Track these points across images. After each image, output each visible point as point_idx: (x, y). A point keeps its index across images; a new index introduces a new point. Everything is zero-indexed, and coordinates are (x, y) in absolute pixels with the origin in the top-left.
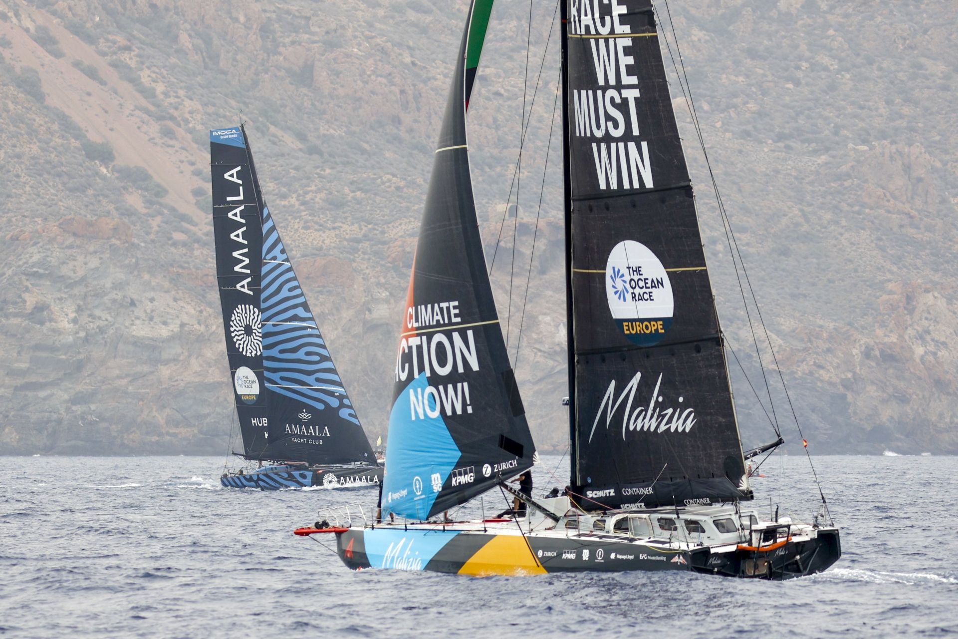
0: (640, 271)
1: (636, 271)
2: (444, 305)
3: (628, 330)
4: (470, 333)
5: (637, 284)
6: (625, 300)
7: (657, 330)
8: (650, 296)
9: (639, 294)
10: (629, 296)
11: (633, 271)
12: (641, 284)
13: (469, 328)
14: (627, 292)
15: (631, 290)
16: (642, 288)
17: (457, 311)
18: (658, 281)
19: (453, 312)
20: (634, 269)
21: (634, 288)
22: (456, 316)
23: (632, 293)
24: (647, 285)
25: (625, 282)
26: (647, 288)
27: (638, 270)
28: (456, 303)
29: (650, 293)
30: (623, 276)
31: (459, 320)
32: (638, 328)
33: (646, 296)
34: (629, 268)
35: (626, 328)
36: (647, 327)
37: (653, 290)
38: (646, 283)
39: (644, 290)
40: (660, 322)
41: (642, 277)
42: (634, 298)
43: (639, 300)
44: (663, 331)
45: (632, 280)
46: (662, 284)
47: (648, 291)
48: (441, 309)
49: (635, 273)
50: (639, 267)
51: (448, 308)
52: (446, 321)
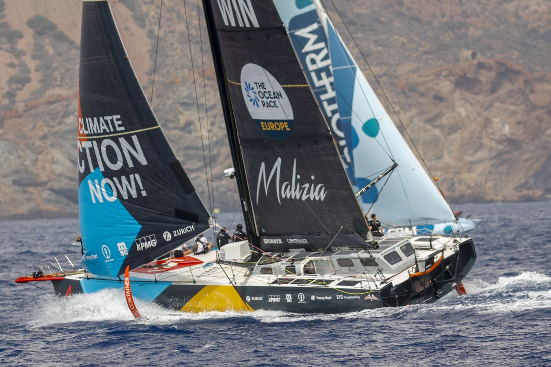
0: (264, 86)
1: (261, 86)
2: (108, 118)
3: (265, 127)
4: (135, 138)
5: (264, 95)
6: (258, 106)
7: (285, 128)
8: (275, 104)
9: (267, 103)
10: (260, 103)
11: (260, 86)
12: (267, 95)
13: (133, 134)
14: (259, 100)
15: (261, 100)
16: (268, 98)
17: (120, 122)
18: (278, 94)
19: (116, 123)
20: (260, 84)
21: (263, 98)
22: (119, 126)
23: (262, 102)
24: (271, 96)
25: (255, 93)
26: (272, 98)
27: (262, 85)
28: (119, 116)
29: (274, 102)
30: (253, 89)
31: (123, 128)
32: (272, 127)
33: (272, 104)
34: (256, 83)
35: (263, 126)
36: (278, 126)
37: (276, 100)
38: (270, 95)
39: (269, 100)
40: (286, 123)
41: (267, 90)
42: (264, 105)
43: (268, 106)
44: (289, 129)
45: (259, 92)
46: (281, 96)
47: (272, 100)
48: (106, 122)
49: (261, 87)
50: (263, 83)
51: (112, 121)
52: (112, 130)
